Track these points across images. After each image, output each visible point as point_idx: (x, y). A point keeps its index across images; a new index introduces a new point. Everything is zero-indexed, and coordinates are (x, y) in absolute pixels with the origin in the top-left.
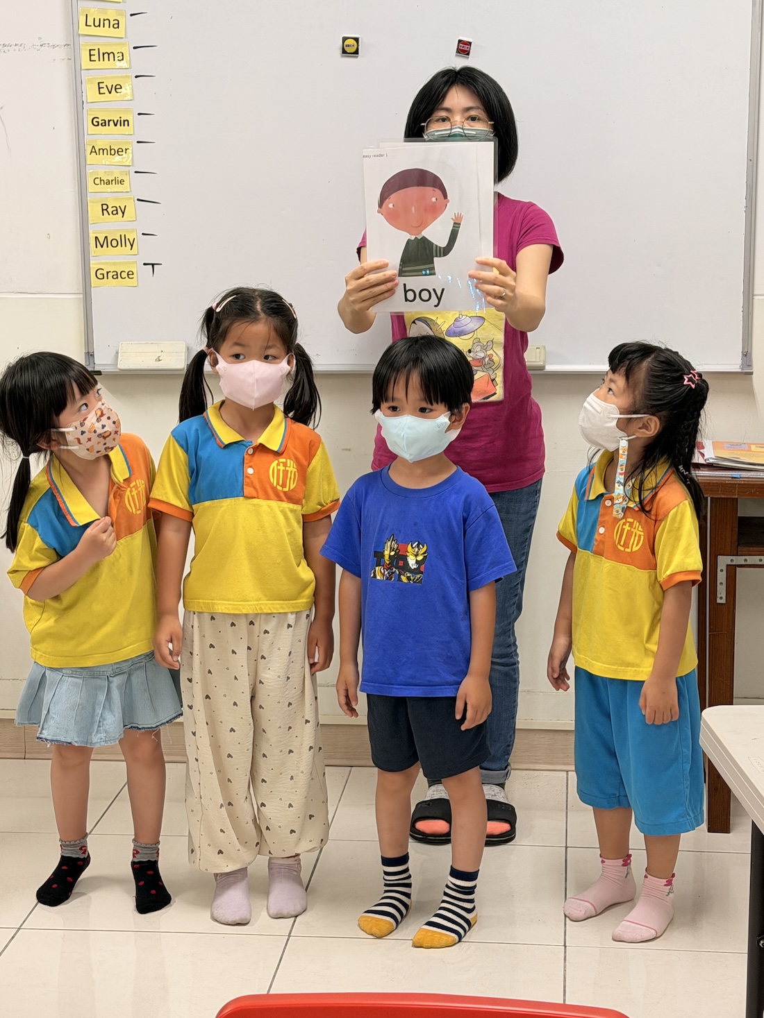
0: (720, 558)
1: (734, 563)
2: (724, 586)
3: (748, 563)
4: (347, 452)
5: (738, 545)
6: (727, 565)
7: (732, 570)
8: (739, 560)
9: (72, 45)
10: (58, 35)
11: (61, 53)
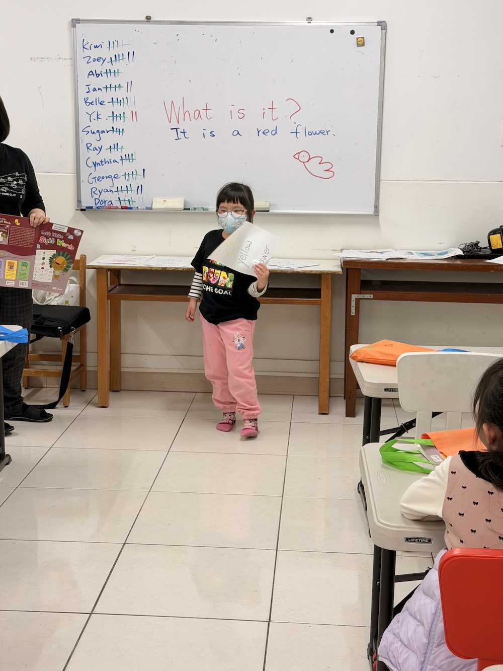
0: (353, 295)
1: (359, 297)
2: (354, 307)
3: (365, 297)
5: (361, 290)
6: (356, 299)
7: (358, 300)
8: (361, 296)
9: (73, 59)
11: (68, 62)
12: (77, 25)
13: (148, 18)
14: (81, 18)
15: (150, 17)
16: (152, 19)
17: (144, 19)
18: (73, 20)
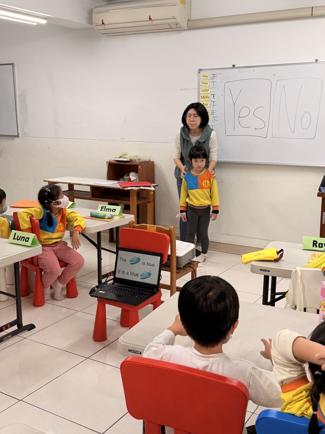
0: (323, 212)
2: (324, 219)
4: (252, 183)
9: (199, 89)
10: (196, 87)
11: (196, 90)
12: (201, 72)
13: (234, 66)
14: (203, 68)
15: (234, 65)
16: (236, 66)
17: (231, 66)
18: (199, 69)
